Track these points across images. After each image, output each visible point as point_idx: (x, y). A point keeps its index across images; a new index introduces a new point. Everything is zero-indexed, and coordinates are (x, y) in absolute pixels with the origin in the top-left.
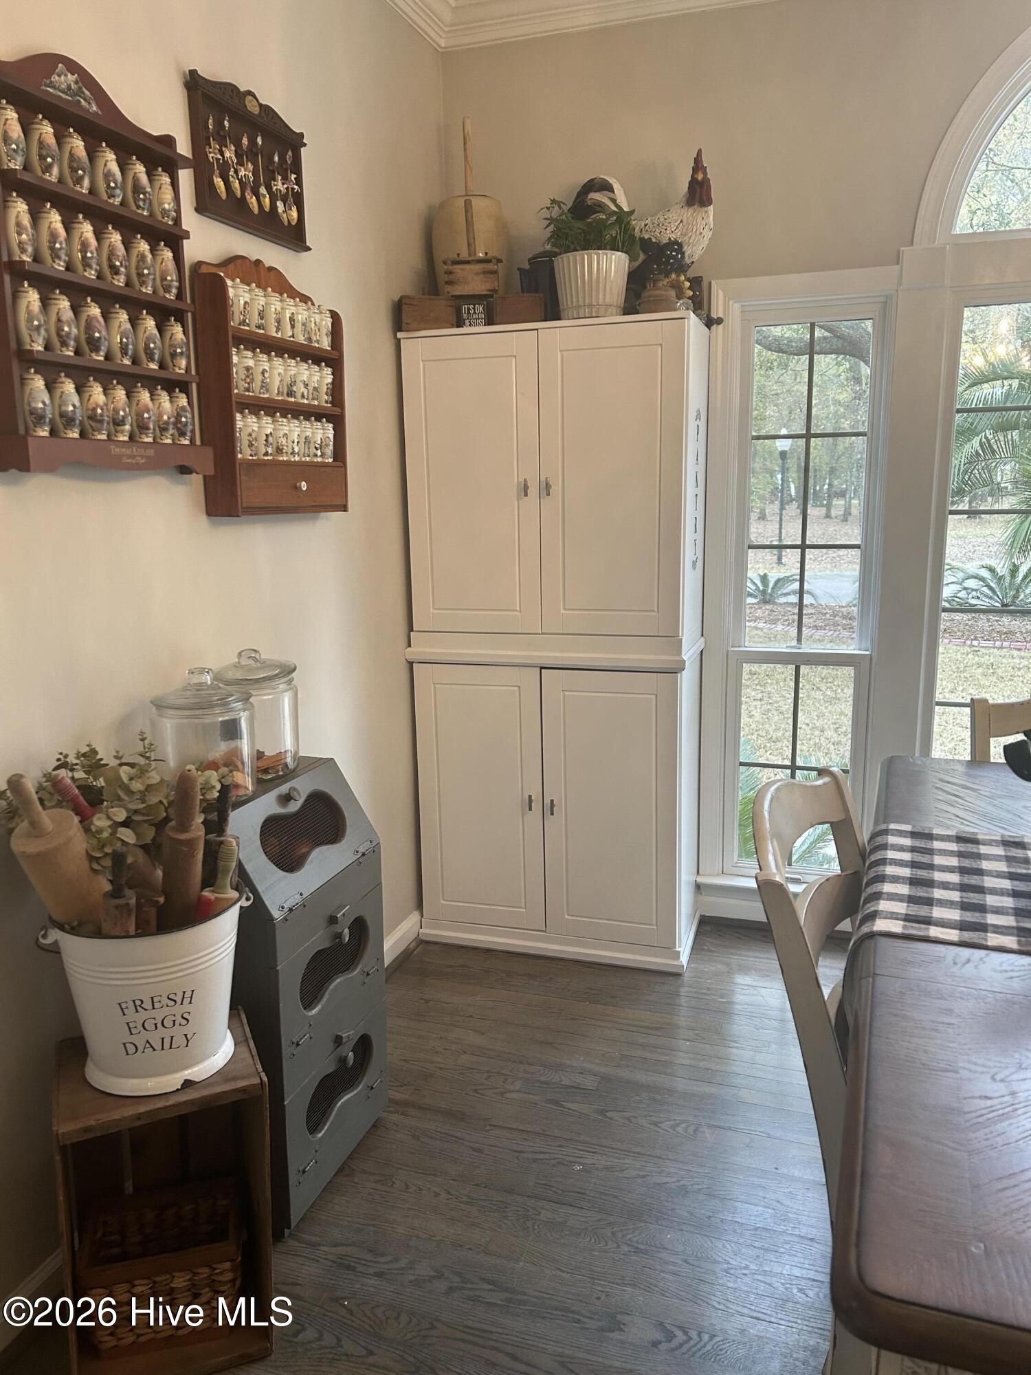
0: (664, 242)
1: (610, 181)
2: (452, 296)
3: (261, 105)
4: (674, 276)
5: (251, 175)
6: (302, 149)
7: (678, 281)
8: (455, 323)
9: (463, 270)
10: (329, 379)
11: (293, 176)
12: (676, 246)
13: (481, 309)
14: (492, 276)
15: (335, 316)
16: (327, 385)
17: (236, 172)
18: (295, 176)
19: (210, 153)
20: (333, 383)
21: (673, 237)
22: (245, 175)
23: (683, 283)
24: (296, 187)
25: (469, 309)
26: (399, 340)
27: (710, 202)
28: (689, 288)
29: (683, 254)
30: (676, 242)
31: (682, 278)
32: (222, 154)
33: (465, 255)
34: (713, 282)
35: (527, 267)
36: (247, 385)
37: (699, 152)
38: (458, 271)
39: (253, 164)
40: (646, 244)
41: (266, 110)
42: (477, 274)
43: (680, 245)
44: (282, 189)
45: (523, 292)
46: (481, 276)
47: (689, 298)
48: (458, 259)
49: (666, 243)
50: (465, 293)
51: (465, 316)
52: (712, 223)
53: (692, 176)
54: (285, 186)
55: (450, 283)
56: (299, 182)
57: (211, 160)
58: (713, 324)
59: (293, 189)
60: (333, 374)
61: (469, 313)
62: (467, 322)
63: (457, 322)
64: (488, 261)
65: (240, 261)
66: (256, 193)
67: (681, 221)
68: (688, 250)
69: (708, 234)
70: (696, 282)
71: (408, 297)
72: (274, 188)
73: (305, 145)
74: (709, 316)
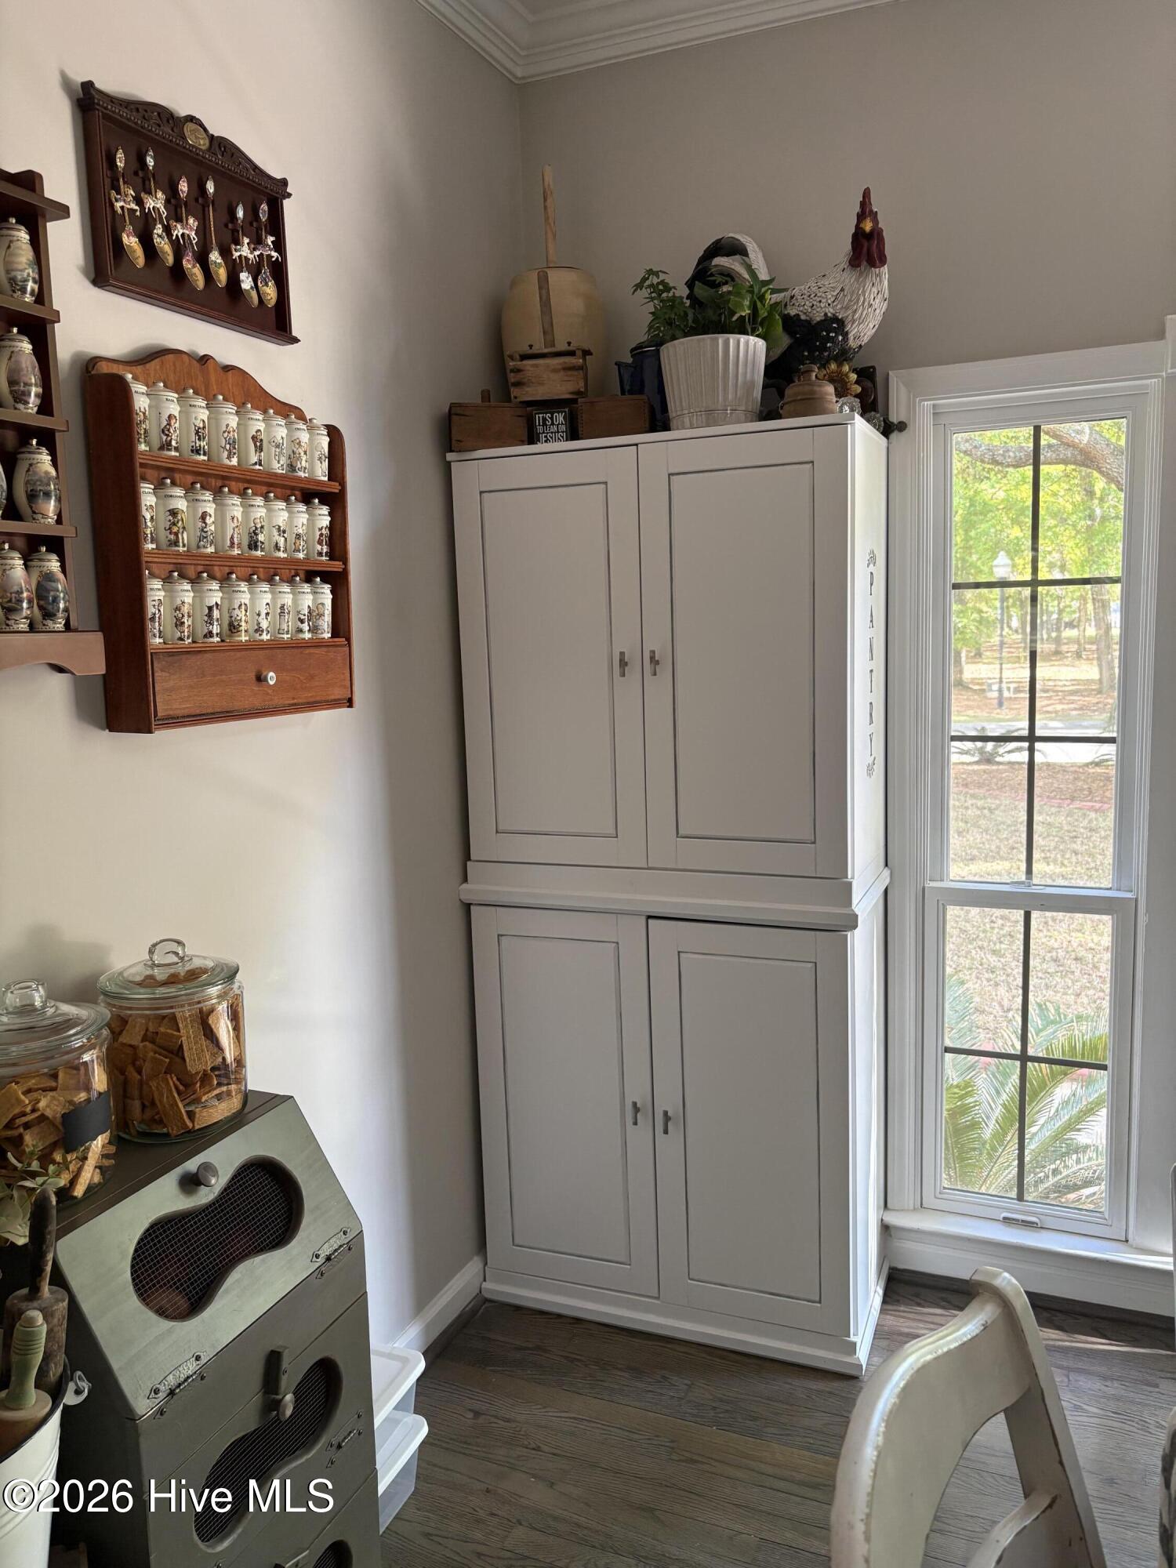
0: (818, 319)
1: (742, 240)
2: (521, 402)
3: (212, 138)
4: (833, 366)
5: (193, 234)
6: (286, 202)
7: (840, 372)
8: (525, 438)
9: (536, 366)
10: (325, 521)
11: (270, 239)
12: (836, 324)
13: (561, 419)
14: (575, 373)
15: (333, 432)
16: (321, 529)
17: (168, 230)
18: (273, 239)
19: (117, 200)
20: (331, 527)
21: (830, 311)
22: (183, 235)
23: (847, 375)
24: (275, 254)
25: (544, 419)
26: (449, 463)
27: (883, 260)
28: (857, 382)
29: (846, 335)
30: (835, 319)
31: (846, 368)
32: (139, 202)
33: (539, 347)
34: (890, 373)
35: (630, 360)
36: (172, 537)
37: (866, 194)
38: (528, 368)
39: (196, 218)
40: (791, 324)
41: (222, 145)
42: (555, 371)
43: (841, 323)
44: (251, 256)
45: (623, 393)
46: (562, 373)
47: (856, 396)
48: (530, 352)
49: (821, 321)
50: (538, 398)
51: (540, 429)
52: (887, 291)
53: (857, 227)
54: (257, 253)
55: (518, 384)
56: (280, 246)
57: (120, 211)
58: (892, 431)
59: (270, 257)
60: (330, 514)
61: (544, 424)
62: (542, 437)
63: (528, 437)
64: (572, 353)
65: (171, 356)
66: (202, 260)
67: (842, 290)
68: (853, 330)
69: (880, 307)
70: (866, 374)
71: (460, 405)
72: (236, 255)
73: (289, 195)
74: (886, 420)
